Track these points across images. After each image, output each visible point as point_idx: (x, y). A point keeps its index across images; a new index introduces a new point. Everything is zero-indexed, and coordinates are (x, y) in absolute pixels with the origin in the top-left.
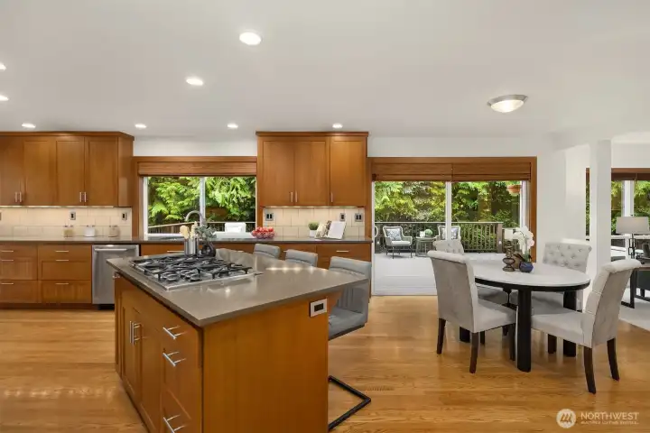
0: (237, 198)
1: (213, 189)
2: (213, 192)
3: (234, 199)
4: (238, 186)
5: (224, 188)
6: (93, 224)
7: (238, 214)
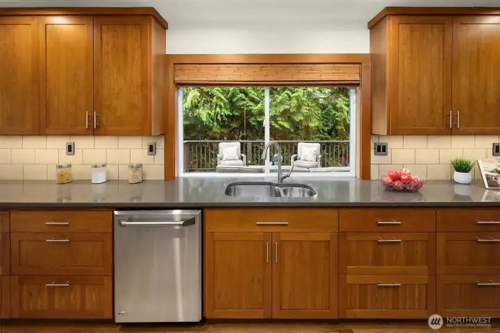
0: (221, 116)
1: (197, 107)
2: (197, 111)
3: (219, 117)
4: (222, 105)
5: (208, 106)
6: (104, 163)
7: (219, 131)
